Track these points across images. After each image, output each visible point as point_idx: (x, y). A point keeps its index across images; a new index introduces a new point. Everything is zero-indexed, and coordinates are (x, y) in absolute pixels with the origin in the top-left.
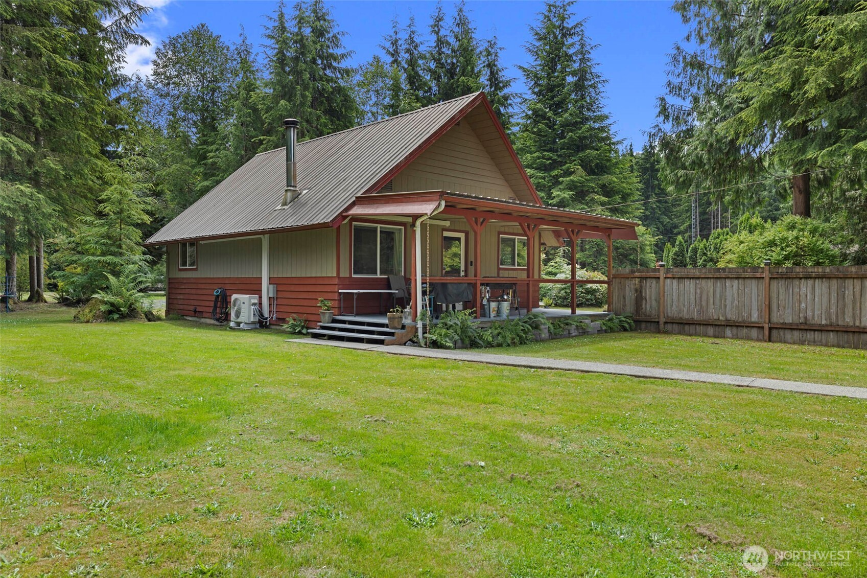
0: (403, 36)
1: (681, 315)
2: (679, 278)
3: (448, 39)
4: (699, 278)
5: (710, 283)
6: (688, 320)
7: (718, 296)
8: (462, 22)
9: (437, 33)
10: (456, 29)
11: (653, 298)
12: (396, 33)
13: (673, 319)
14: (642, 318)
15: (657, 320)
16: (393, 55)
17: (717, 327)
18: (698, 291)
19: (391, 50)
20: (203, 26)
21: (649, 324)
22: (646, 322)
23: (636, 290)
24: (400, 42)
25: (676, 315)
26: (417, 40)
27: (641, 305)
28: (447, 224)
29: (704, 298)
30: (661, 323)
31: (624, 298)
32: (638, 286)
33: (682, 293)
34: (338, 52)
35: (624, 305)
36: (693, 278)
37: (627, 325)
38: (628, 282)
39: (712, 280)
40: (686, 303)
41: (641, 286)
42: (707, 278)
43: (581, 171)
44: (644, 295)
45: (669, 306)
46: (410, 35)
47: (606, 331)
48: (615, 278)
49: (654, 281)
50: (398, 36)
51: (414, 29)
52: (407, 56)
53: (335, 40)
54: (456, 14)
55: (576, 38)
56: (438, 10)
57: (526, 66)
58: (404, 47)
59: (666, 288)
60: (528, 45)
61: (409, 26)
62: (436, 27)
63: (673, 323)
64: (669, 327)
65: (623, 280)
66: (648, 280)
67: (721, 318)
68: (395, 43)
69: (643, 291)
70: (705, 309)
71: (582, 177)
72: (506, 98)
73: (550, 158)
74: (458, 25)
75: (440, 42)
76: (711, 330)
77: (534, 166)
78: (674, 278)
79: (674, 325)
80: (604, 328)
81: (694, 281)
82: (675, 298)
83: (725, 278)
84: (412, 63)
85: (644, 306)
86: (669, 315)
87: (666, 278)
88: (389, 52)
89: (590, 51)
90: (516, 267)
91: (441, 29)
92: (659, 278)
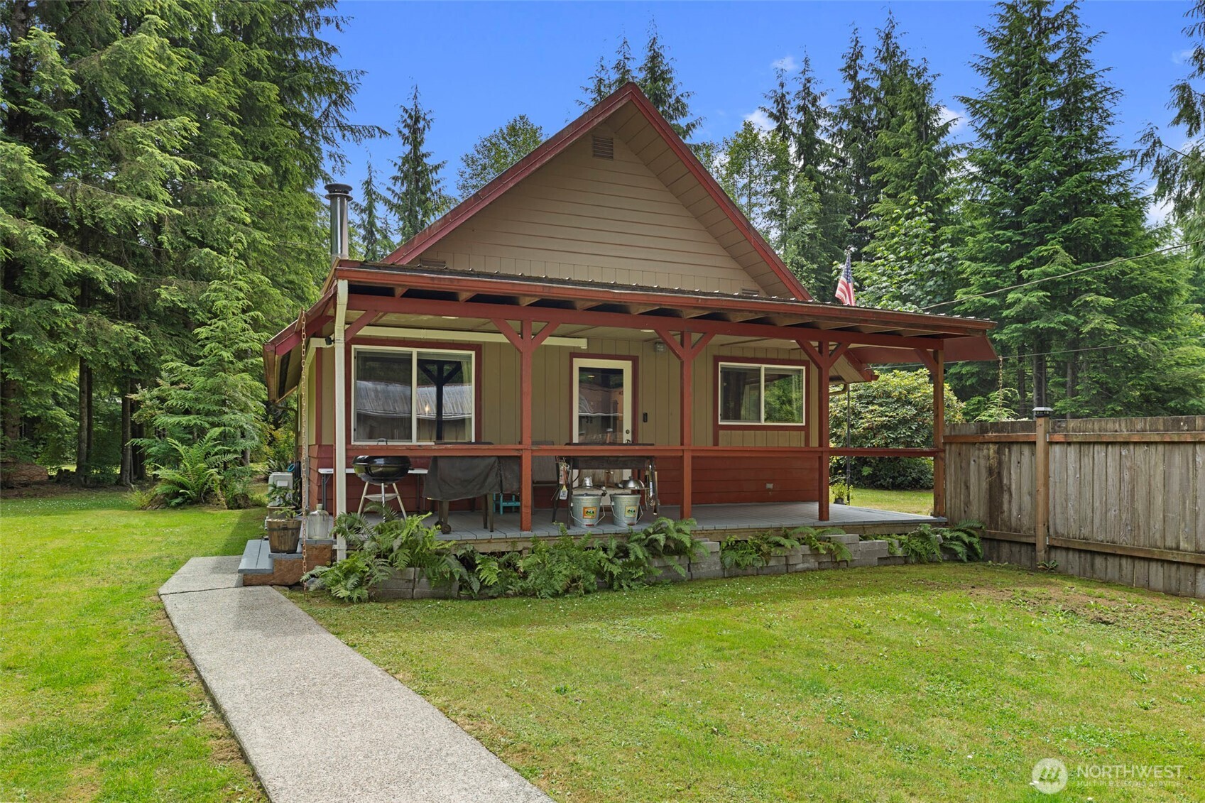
0: (794, 88)
1: (1085, 532)
2: (1080, 443)
3: (869, 83)
4: (1127, 443)
5: (1156, 454)
6: (1101, 543)
7: (1175, 486)
8: (889, 54)
9: (853, 78)
10: (883, 67)
11: (1025, 489)
12: (782, 85)
13: (1068, 540)
14: (1003, 533)
15: (1031, 540)
16: (776, 118)
17: (1174, 568)
18: (1127, 476)
19: (775, 111)
20: (522, 118)
21: (1016, 549)
22: (1011, 542)
23: (990, 471)
24: (788, 98)
25: (1074, 531)
26: (815, 89)
27: (1001, 504)
28: (582, 344)
29: (1141, 492)
30: (1040, 546)
31: (967, 488)
32: (994, 462)
33: (1089, 478)
34: (682, 122)
35: (967, 503)
36: (1113, 443)
37: (959, 548)
38: (974, 453)
39: (1160, 448)
40: (1097, 504)
41: (1000, 463)
42: (1148, 443)
43: (1064, 257)
44: (1005, 481)
45: (1058, 509)
46: (805, 85)
47: (905, 561)
48: (951, 443)
49: (1026, 450)
50: (785, 90)
51: (809, 75)
52: (800, 117)
53: (680, 108)
54: (880, 45)
55: (1063, 34)
56: (854, 43)
57: (974, 96)
58: (794, 104)
59: (1052, 467)
60: (977, 60)
61: (803, 73)
62: (851, 70)
63: (1068, 549)
64: (1059, 558)
65: (964, 447)
66: (1015, 448)
67: (1183, 545)
68: (781, 100)
69: (1005, 473)
70: (1142, 520)
71: (1065, 265)
72: (947, 153)
73: (1009, 240)
74: (884, 60)
75: (860, 89)
76: (1157, 574)
77: (981, 256)
78: (1069, 443)
79: (1071, 554)
80: (899, 552)
81: (1117, 448)
82: (1072, 490)
83: (1194, 443)
84: (809, 126)
85: (1006, 507)
86: (1061, 530)
87: (1051, 443)
88: (771, 115)
89: (1087, 47)
90: (763, 423)
91: (859, 71)
92: (1034, 443)
